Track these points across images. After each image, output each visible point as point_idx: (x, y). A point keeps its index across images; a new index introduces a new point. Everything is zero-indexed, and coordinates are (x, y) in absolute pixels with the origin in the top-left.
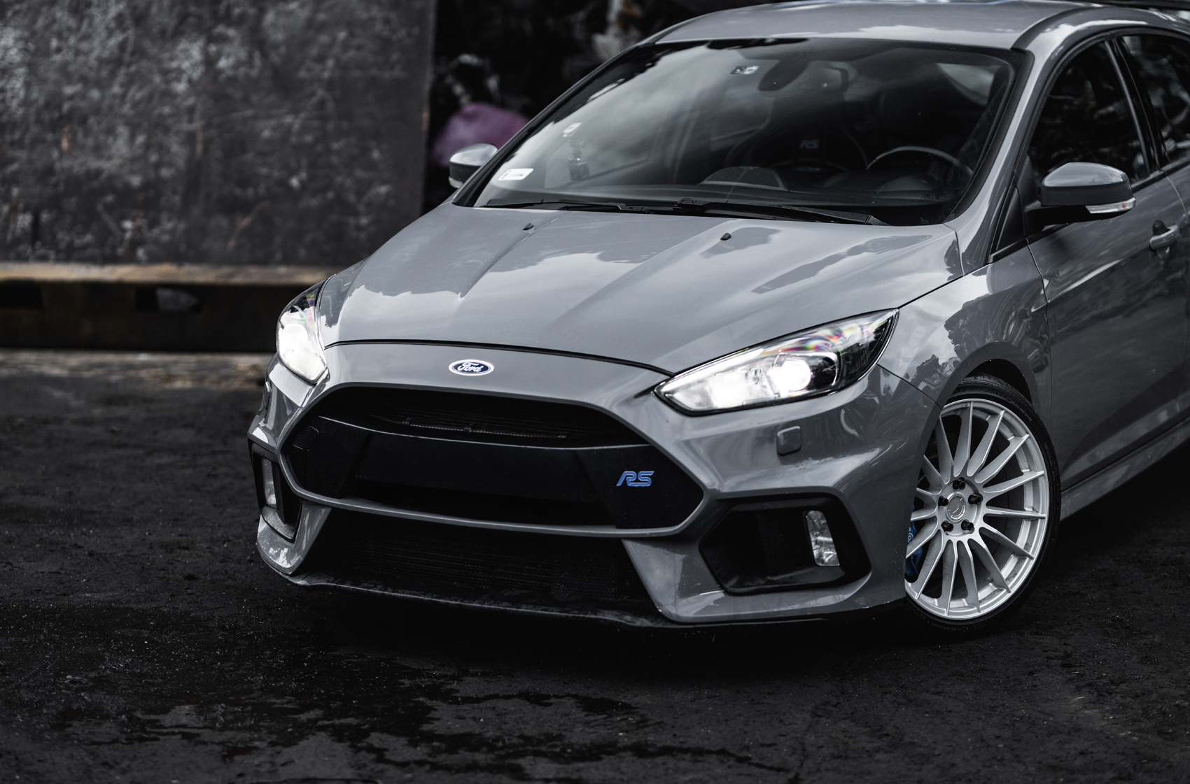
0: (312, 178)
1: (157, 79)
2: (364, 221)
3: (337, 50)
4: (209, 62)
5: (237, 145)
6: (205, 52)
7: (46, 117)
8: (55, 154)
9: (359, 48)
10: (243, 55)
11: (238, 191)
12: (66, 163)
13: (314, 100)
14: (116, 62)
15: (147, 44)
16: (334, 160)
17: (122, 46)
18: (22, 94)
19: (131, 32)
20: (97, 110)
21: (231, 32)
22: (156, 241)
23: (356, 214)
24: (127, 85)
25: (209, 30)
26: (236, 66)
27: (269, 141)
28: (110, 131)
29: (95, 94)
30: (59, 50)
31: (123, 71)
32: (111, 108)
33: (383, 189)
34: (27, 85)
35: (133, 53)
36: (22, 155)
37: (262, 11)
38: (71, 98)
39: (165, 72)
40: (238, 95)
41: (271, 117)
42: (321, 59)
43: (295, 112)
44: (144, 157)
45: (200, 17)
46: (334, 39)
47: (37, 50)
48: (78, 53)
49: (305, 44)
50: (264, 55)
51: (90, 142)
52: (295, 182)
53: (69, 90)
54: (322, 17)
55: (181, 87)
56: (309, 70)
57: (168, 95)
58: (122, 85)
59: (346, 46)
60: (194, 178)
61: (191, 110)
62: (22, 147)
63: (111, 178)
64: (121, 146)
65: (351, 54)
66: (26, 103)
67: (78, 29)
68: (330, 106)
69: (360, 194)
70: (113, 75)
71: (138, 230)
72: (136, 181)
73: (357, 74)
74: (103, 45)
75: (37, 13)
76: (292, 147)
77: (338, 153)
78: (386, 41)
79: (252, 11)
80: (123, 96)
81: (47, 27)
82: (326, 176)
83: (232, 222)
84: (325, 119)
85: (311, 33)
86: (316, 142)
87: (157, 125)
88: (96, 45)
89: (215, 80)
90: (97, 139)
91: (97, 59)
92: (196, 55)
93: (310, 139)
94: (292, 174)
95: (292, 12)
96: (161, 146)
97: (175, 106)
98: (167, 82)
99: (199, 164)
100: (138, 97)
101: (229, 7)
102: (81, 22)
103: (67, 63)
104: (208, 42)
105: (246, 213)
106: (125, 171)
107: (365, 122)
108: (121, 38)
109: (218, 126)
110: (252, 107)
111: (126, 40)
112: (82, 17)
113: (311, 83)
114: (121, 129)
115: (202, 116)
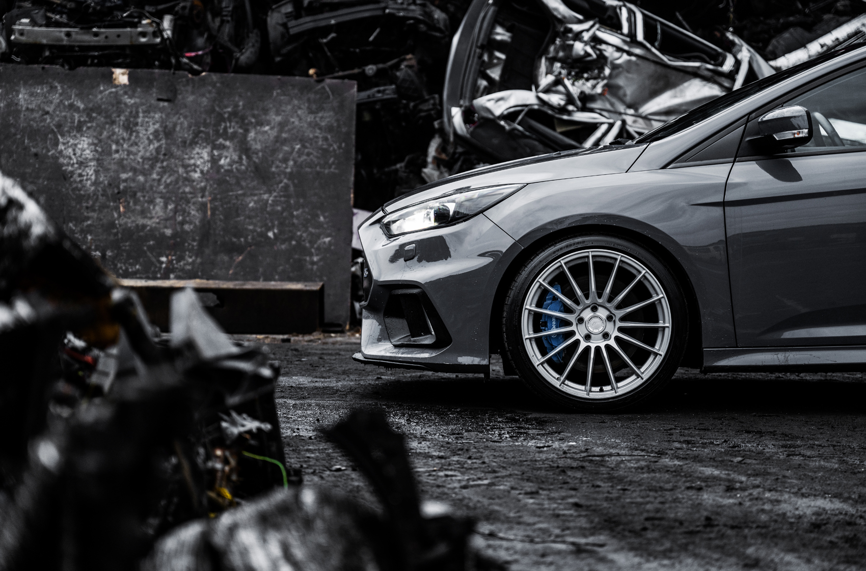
0: (281, 232)
1: (181, 170)
2: (315, 259)
3: (295, 154)
4: (214, 161)
5: (233, 211)
6: (212, 155)
7: (109, 192)
8: (116, 215)
9: (308, 154)
10: (235, 157)
11: (234, 240)
12: (123, 221)
13: (281, 185)
14: (154, 160)
15: (174, 149)
16: (295, 221)
17: (158, 150)
18: (93, 177)
19: (163, 141)
20: (142, 188)
21: (228, 143)
22: (182, 270)
23: (311, 255)
24: (161, 174)
25: (213, 142)
26: (230, 165)
27: (253, 209)
28: (151, 201)
29: (141, 178)
30: (117, 151)
31: (159, 165)
32: (151, 187)
33: (327, 240)
34: (97, 172)
35: (165, 155)
36: (95, 215)
37: (247, 131)
38: (125, 181)
39: (185, 166)
40: (233, 181)
41: (255, 195)
42: (285, 160)
43: (270, 192)
44: (173, 218)
45: (207, 134)
46: (293, 149)
47: (103, 151)
48: (129, 153)
49: (274, 151)
50: (249, 157)
51: (138, 208)
52: (270, 234)
53: (124, 176)
54: (284, 135)
55: (196, 175)
56: (277, 167)
57: (189, 180)
58: (158, 174)
59: (300, 153)
60: (206, 231)
61: (203, 190)
62: (94, 211)
63: (152, 230)
64: (158, 210)
65: (304, 157)
66: (95, 183)
67: (129, 139)
69: (312, 242)
70: (152, 167)
71: (170, 262)
72: (168, 232)
73: (308, 170)
74: (145, 148)
75: (103, 128)
76: (268, 213)
77: (297, 217)
78: (325, 151)
79: (241, 131)
80: (159, 180)
81: (109, 137)
82: (290, 231)
83: (231, 258)
84: (288, 196)
85: (278, 145)
86: (284, 210)
87: (182, 198)
88: (141, 148)
89: (218, 171)
90: (142, 206)
91: (142, 157)
92: (206, 156)
93: (279, 208)
94: (269, 229)
95: (266, 132)
96: (184, 211)
97: (193, 187)
98: (187, 172)
99: (209, 222)
100: (168, 181)
101: (225, 129)
102: (131, 135)
103: (123, 159)
104: (213, 149)
105: (240, 253)
106: (162, 226)
107: (314, 199)
108: (156, 145)
109: (221, 200)
110: (242, 188)
111: (160, 147)
112: (132, 132)
113: (279, 175)
114: (158, 200)
115: (210, 193)
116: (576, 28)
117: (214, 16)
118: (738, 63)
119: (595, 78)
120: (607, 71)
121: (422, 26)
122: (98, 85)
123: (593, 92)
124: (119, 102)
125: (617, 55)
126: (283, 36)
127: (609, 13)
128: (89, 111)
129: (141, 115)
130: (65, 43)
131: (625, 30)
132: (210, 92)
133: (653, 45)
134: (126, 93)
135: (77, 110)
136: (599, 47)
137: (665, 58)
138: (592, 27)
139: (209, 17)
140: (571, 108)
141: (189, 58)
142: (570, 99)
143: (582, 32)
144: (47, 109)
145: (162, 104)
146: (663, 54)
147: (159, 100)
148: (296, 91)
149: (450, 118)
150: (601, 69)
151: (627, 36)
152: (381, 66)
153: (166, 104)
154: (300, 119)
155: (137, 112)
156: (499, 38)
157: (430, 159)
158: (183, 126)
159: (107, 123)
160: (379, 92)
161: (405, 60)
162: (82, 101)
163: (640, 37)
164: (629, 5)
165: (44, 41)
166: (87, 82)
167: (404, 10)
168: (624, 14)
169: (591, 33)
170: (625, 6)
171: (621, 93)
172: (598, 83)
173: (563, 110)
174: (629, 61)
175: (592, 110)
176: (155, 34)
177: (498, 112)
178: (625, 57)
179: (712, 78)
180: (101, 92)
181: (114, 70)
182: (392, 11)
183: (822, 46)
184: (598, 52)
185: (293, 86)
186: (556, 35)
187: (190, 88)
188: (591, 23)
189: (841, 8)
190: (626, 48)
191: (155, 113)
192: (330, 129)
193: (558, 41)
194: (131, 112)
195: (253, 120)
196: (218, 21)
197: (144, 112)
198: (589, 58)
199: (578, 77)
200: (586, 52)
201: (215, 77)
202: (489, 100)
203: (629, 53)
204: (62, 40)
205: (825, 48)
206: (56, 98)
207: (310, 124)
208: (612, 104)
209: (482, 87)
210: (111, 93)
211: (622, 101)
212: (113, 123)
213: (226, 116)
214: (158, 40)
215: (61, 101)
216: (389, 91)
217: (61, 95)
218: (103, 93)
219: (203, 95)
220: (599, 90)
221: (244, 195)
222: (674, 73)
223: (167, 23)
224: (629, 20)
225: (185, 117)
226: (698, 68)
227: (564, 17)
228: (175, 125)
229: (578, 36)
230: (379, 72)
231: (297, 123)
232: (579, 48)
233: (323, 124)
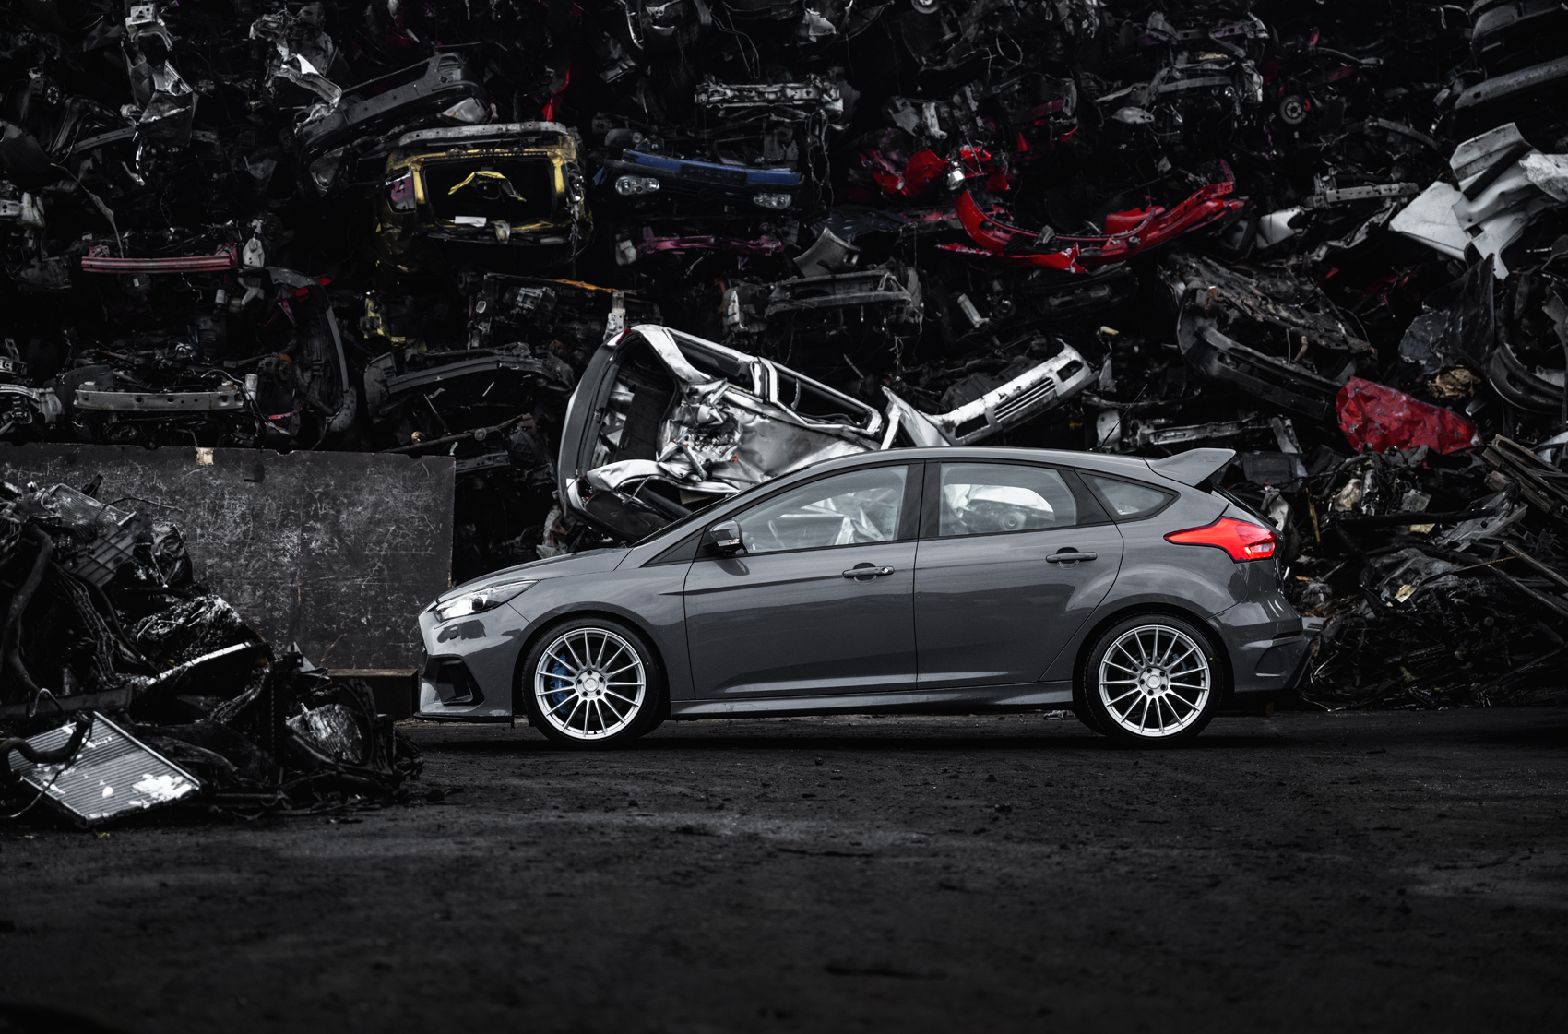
0: (374, 618)
1: (269, 555)
3: (389, 536)
4: (304, 544)
5: (324, 597)
6: (302, 539)
9: (404, 536)
10: (327, 540)
11: (326, 626)
13: (375, 569)
14: (241, 544)
15: (262, 532)
16: (390, 607)
17: (245, 534)
19: (251, 524)
21: (319, 525)
23: (406, 641)
24: (249, 559)
25: (303, 524)
26: (320, 548)
27: (346, 595)
29: (228, 564)
30: (202, 536)
31: (246, 549)
32: (239, 572)
35: (252, 538)
37: (339, 512)
38: (211, 567)
39: (275, 551)
40: (325, 565)
41: (348, 579)
42: (379, 543)
43: (363, 576)
44: (262, 605)
45: (297, 516)
46: (388, 530)
48: (215, 537)
49: (367, 533)
50: (341, 540)
52: (364, 620)
53: (209, 562)
54: (378, 516)
55: (286, 560)
56: (371, 549)
57: (277, 565)
58: (246, 559)
59: (395, 535)
60: (296, 618)
61: (293, 575)
65: (399, 539)
67: (215, 522)
68: (386, 572)
70: (239, 552)
73: (403, 552)
74: (232, 532)
76: (361, 598)
77: (392, 603)
78: (422, 532)
79: (332, 512)
80: (247, 565)
81: (194, 521)
82: (384, 617)
83: (323, 646)
84: (382, 581)
85: (371, 526)
86: (377, 595)
87: (270, 584)
88: (227, 532)
89: (309, 555)
90: (229, 593)
91: (229, 542)
92: (296, 540)
93: (373, 593)
94: (362, 616)
95: (359, 513)
96: (273, 597)
97: (282, 572)
98: (276, 557)
99: (299, 609)
100: (257, 566)
101: (316, 509)
102: (216, 518)
103: (208, 544)
104: (303, 532)
105: (333, 641)
106: (250, 613)
107: (410, 583)
108: (244, 528)
109: (312, 585)
110: (334, 573)
111: (248, 530)
112: (218, 515)
113: (372, 558)
114: (246, 587)
115: (301, 579)
116: (703, 389)
117: (304, 370)
118: (886, 422)
119: (724, 444)
120: (737, 436)
121: (541, 380)
122: (182, 466)
123: (722, 460)
124: (204, 484)
125: (749, 417)
126: (382, 394)
127: (742, 370)
128: (171, 494)
129: (227, 497)
130: (135, 409)
131: (758, 390)
132: (299, 471)
133: (788, 406)
134: (210, 474)
135: (160, 492)
136: (725, 410)
137: (802, 420)
138: (720, 387)
139: (298, 372)
140: (695, 478)
141: (274, 421)
142: (694, 470)
143: (709, 393)
144: (128, 492)
145: (249, 485)
146: (799, 416)
147: (246, 480)
148: (391, 469)
149: (565, 488)
150: (731, 433)
151: (759, 397)
152: (493, 428)
153: (253, 485)
154: (396, 499)
155: (223, 494)
156: (621, 398)
157: (546, 535)
158: (271, 510)
159: (191, 506)
160: (489, 459)
161: (521, 419)
162: (165, 483)
163: (774, 398)
164: (763, 360)
165: (112, 407)
166: (169, 462)
167: (520, 363)
168: (758, 371)
169: (718, 394)
170: (760, 362)
171: (756, 458)
172: (727, 450)
173: (686, 480)
174: (763, 424)
175: (720, 480)
176: (237, 398)
177: (613, 485)
178: (758, 419)
179: (859, 439)
180: (185, 473)
181: (197, 449)
182: (505, 365)
183: (1001, 397)
184: (725, 416)
185: (388, 463)
186: (681, 397)
187: (277, 467)
188: (719, 383)
189: (1036, 348)
190: (759, 410)
191: (242, 494)
192: (427, 509)
193: (683, 403)
194: (217, 494)
195: (345, 501)
196: (308, 375)
197: (230, 494)
198: (715, 423)
199: (706, 442)
200: (712, 416)
201: (305, 455)
202: (604, 471)
203: (761, 415)
204: (132, 406)
205: (1004, 399)
206: (137, 480)
207: (405, 504)
208: (746, 472)
209: (602, 454)
210: (195, 474)
211: (758, 467)
212: (198, 505)
213: (317, 496)
214: (241, 404)
215: (143, 483)
216: (500, 458)
217: (142, 476)
218: (186, 474)
219: (292, 475)
220: (728, 457)
221: (336, 579)
222: (815, 435)
223: (250, 383)
224: (762, 379)
225: (274, 498)
226: (841, 430)
227: (690, 378)
228: (263, 508)
229: (704, 399)
230: (490, 436)
231: (391, 502)
232: (704, 412)
233: (420, 503)
